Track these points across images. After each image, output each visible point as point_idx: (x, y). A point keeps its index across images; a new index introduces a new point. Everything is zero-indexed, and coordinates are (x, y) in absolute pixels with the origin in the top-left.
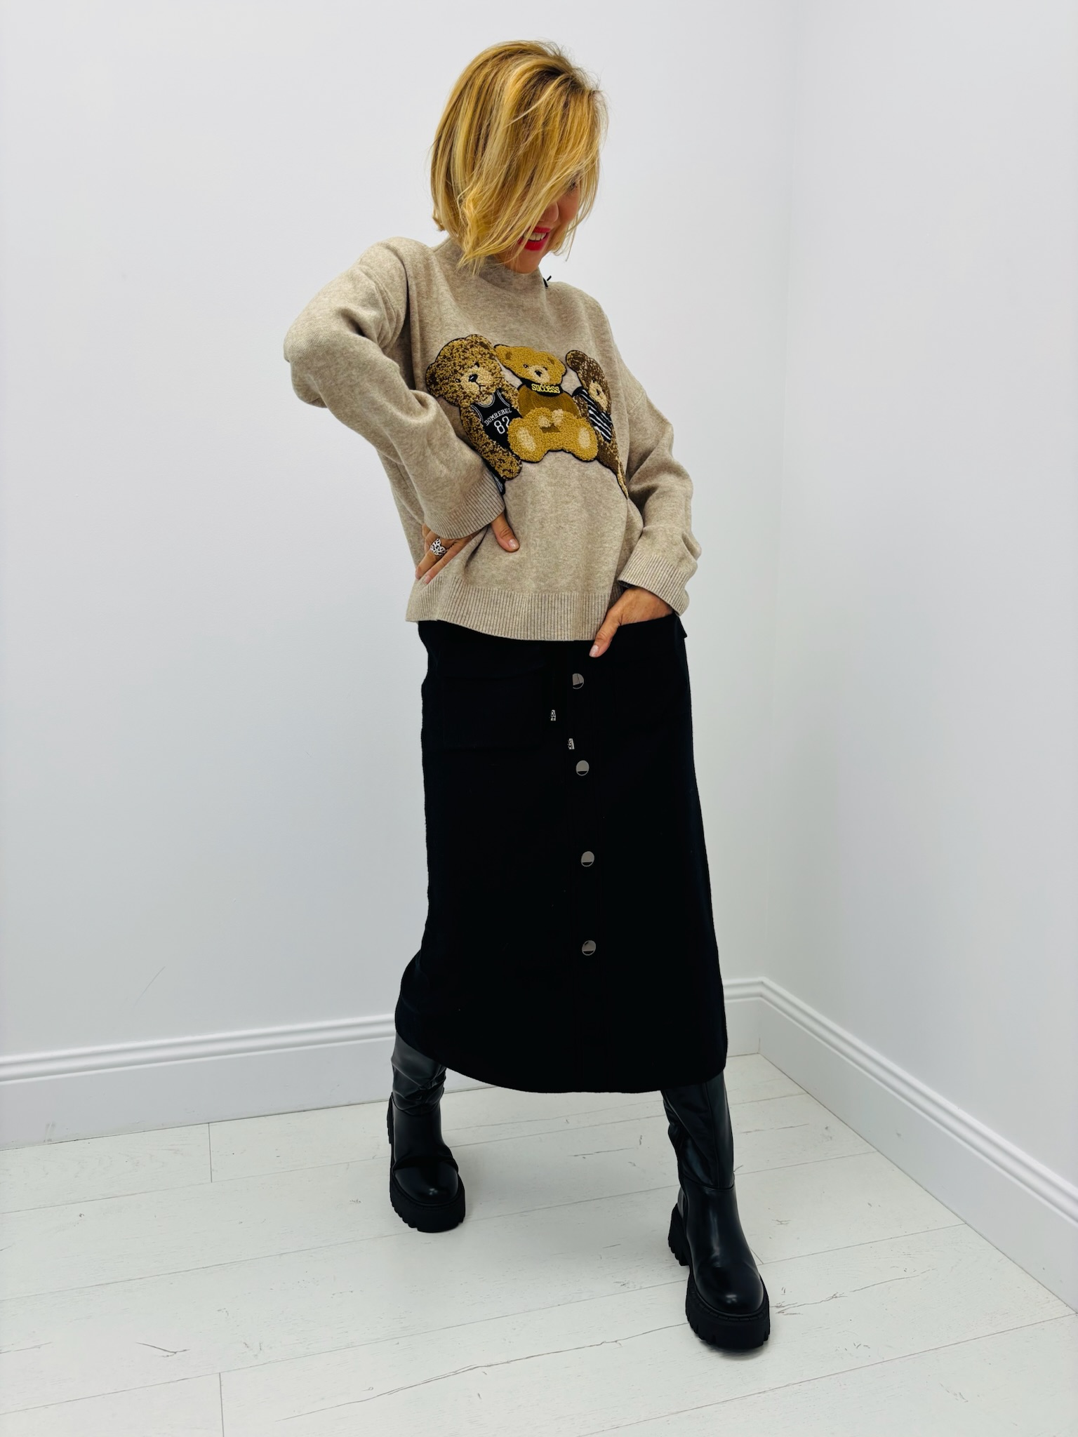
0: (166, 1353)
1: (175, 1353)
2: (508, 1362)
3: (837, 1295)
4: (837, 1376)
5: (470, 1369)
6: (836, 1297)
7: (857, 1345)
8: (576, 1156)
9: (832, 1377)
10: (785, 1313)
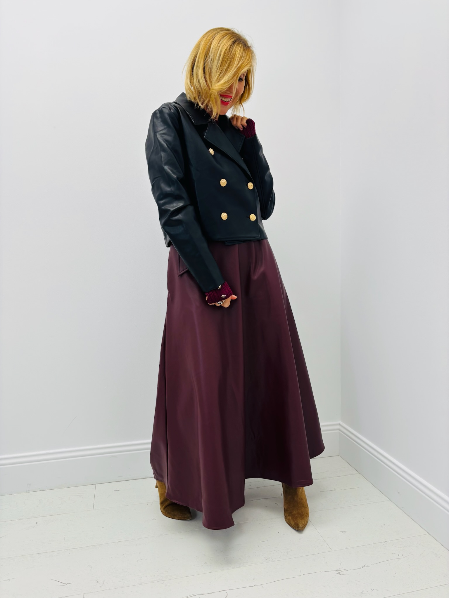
0: (63, 584)
1: (66, 584)
7: (372, 589)
10: (340, 574)
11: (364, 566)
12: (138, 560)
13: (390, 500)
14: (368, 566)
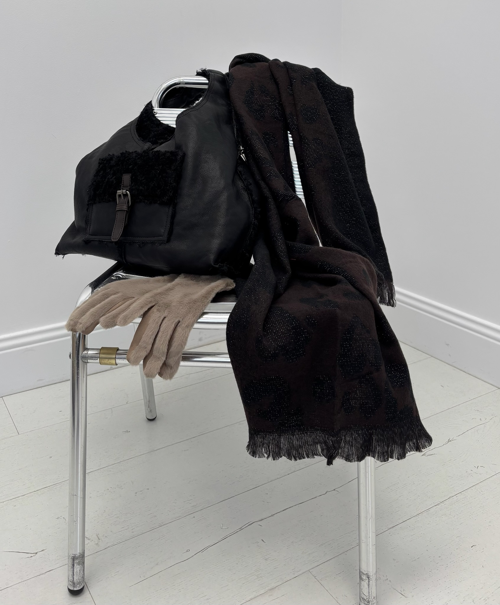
0: (30, 555)
1: (36, 553)
2: (272, 516)
4: (474, 487)
5: (250, 525)
6: (450, 441)
7: (476, 467)
9: (472, 488)
10: (426, 455)
11: (449, 441)
12: (136, 493)
13: (432, 356)
14: (454, 439)
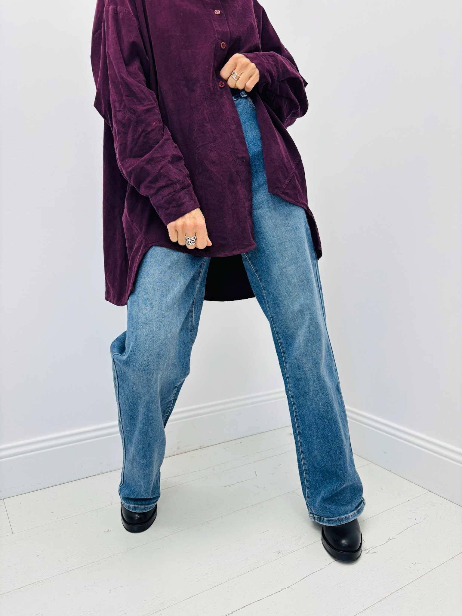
2: (232, 613)
3: (390, 538)
4: (413, 583)
6: (391, 540)
7: (414, 564)
8: (225, 486)
12: (110, 591)
13: (372, 463)
14: (393, 538)
